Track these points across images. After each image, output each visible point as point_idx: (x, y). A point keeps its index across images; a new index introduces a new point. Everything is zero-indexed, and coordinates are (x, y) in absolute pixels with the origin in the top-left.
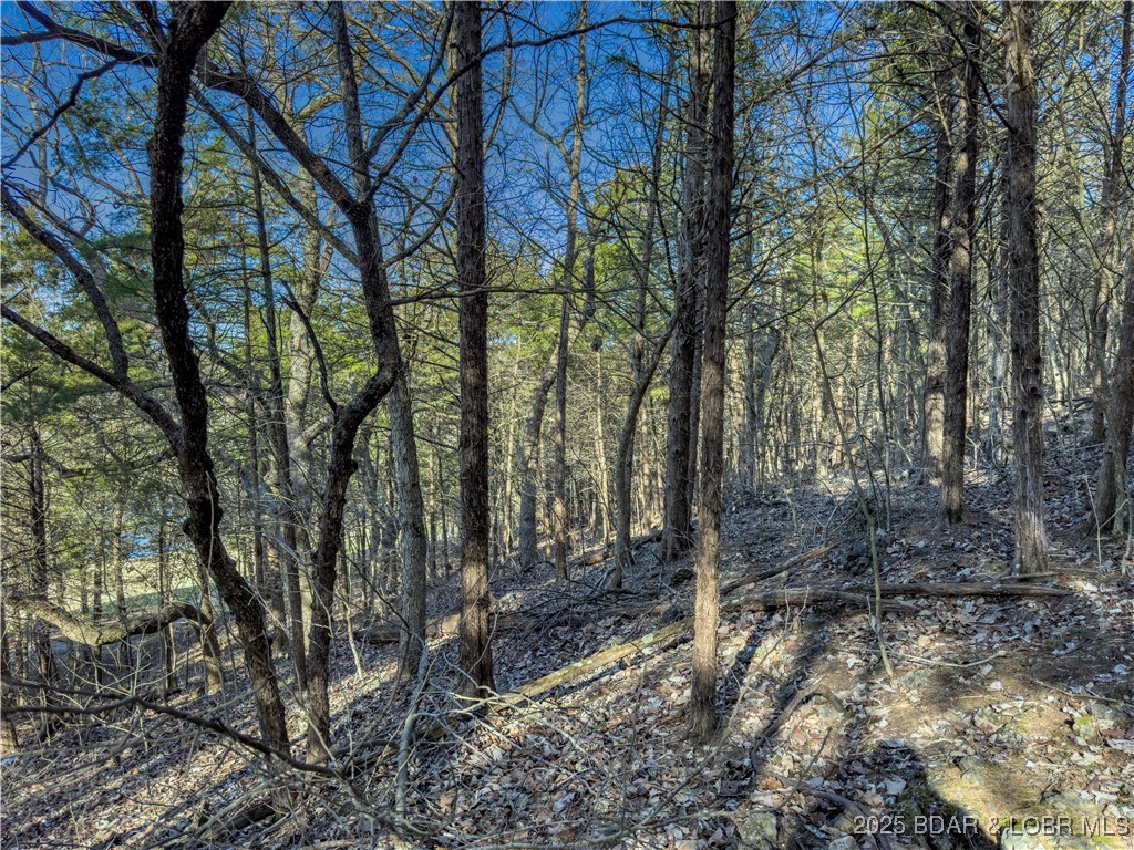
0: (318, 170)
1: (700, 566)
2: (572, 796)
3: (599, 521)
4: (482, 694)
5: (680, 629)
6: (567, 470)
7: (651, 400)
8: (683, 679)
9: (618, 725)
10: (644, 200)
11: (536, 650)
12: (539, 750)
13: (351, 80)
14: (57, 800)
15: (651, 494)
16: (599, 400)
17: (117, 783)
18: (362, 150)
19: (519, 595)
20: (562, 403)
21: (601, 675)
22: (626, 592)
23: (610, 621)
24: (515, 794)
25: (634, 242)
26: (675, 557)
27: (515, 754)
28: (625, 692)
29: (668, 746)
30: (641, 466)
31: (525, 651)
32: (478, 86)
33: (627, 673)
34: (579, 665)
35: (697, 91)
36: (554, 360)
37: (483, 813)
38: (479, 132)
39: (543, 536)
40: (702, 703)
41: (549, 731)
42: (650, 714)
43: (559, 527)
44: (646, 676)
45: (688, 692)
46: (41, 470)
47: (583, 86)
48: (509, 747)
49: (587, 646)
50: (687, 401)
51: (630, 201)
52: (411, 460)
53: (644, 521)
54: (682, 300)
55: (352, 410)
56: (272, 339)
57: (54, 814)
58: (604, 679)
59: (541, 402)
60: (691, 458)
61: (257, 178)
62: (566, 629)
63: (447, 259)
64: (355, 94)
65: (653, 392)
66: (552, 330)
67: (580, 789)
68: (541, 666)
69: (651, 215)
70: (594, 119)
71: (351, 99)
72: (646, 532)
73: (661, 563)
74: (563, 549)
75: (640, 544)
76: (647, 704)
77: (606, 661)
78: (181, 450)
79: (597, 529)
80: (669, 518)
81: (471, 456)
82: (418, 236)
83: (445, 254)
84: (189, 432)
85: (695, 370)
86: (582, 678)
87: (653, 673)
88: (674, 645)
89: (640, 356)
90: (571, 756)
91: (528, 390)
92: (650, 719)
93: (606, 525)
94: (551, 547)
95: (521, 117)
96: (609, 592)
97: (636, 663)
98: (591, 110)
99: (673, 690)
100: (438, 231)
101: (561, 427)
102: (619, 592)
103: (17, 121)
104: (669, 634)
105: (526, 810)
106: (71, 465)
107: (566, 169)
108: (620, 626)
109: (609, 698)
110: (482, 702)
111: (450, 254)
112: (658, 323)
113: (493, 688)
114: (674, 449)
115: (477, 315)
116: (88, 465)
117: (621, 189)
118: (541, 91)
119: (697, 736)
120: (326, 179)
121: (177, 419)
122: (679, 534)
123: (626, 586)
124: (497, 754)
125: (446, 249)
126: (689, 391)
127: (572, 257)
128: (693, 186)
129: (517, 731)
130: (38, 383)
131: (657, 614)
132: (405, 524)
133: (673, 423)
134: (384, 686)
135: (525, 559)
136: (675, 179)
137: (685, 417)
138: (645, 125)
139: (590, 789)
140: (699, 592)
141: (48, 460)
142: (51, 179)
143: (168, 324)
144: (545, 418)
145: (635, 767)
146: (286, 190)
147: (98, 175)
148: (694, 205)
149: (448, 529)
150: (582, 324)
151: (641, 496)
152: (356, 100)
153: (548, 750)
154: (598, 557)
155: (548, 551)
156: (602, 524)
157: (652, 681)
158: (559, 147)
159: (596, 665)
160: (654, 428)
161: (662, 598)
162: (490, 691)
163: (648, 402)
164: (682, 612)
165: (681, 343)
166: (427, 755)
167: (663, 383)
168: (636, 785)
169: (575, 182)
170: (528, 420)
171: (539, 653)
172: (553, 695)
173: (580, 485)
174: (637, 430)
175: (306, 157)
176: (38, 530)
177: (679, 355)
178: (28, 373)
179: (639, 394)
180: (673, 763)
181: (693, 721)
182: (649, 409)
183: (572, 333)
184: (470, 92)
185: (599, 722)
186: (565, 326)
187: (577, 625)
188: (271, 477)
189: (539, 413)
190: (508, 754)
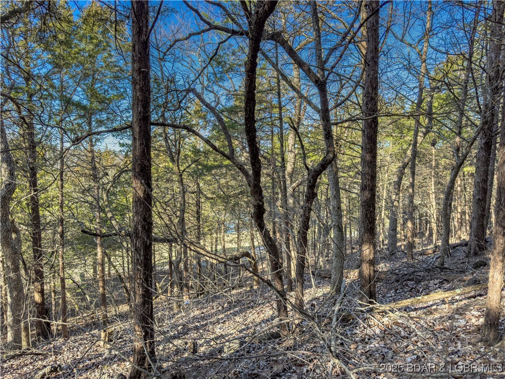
0: (306, 68)
1: (493, 254)
2: (415, 356)
3: (431, 234)
4: (371, 303)
5: (478, 289)
6: (415, 208)
7: (464, 173)
8: (479, 313)
9: (441, 329)
10: (463, 70)
11: (397, 290)
12: (399, 333)
13: (318, 30)
14: (203, 318)
15: (461, 223)
16: (433, 174)
17: (223, 316)
18: (322, 61)
19: (387, 265)
20: (413, 174)
21: (432, 305)
22: (446, 268)
23: (437, 281)
24: (386, 350)
25: (457, 90)
26: (476, 254)
27: (387, 332)
28: (445, 315)
29: (469, 344)
30: (456, 208)
31: (391, 290)
32: (377, 22)
33: (447, 306)
34: (420, 298)
35: (497, 8)
36: (409, 153)
37: (371, 355)
38: (377, 43)
39: (400, 240)
40: (491, 324)
41: (404, 326)
42: (459, 327)
43: (409, 234)
44: (457, 310)
45: (482, 320)
46: (200, 197)
47: (429, 16)
48: (384, 329)
49: (424, 291)
50: (486, 173)
51: (454, 71)
52: (337, 197)
53: (457, 236)
54: (485, 117)
55: (315, 171)
56: (282, 145)
57: (202, 323)
58: (434, 307)
59: (401, 174)
60: (487, 203)
61: (278, 78)
62: (412, 283)
63: (357, 107)
64: (319, 37)
65: (465, 169)
66: (408, 138)
67: (420, 354)
68: (399, 297)
69: (468, 76)
70: (435, 32)
71: (318, 39)
72: (458, 241)
73: (467, 256)
74: (411, 246)
75: (454, 247)
76: (457, 322)
77: (435, 298)
78: (251, 185)
79: (429, 238)
80: (473, 234)
81: (367, 194)
82: (344, 97)
83: (356, 104)
84: (255, 177)
85: (491, 156)
86: (421, 305)
87: (461, 308)
88: (474, 297)
89: (458, 150)
90: (415, 338)
91: (395, 167)
92: (459, 329)
93: (434, 236)
94: (404, 245)
95: (395, 37)
96: (437, 267)
97: (452, 302)
98: (433, 28)
99: (472, 317)
100: (354, 94)
101: (412, 185)
102: (442, 268)
103: (195, 67)
104: (471, 290)
105: (392, 358)
106: (209, 196)
107: (419, 59)
108: (442, 284)
109: (436, 316)
110: (371, 306)
111: (359, 104)
112: (469, 132)
113: (376, 301)
114: (478, 198)
115: (373, 128)
116: (214, 196)
117: (450, 65)
118: (407, 23)
119: (487, 341)
120: (309, 72)
121: (251, 172)
122: (479, 242)
123: (446, 266)
124: (378, 331)
125: (357, 102)
126: (488, 167)
127: (421, 101)
128: (493, 58)
129: (387, 323)
130: (200, 164)
131: (464, 281)
132: (334, 225)
133: (476, 185)
134: (324, 295)
135: (390, 249)
136: (482, 57)
137: (485, 181)
138: (465, 31)
139: (425, 355)
140: (492, 268)
141: (202, 193)
142: (205, 88)
143: (249, 135)
144: (403, 182)
145: (450, 349)
146: (290, 82)
147: (221, 84)
148: (494, 68)
149: (353, 233)
150: (425, 134)
151: (456, 223)
152: (320, 39)
153: (403, 333)
154: (430, 251)
155: (403, 247)
156: (432, 236)
157: (461, 312)
158: (415, 49)
159: (429, 300)
160: (465, 188)
161: (467, 273)
162: (375, 302)
163: (462, 174)
164: (479, 281)
165: (483, 141)
166: (345, 326)
167: (471, 165)
168: (451, 358)
169: (424, 64)
170: (394, 182)
171: (398, 291)
172: (405, 310)
173: (421, 216)
174: (455, 189)
175: (300, 64)
176: (198, 219)
177: (482, 148)
178: (197, 161)
179: (456, 170)
180: (472, 352)
181: (485, 333)
182: (462, 178)
183: (420, 139)
184: (374, 25)
185: (431, 326)
186: (416, 135)
187: (418, 282)
188: (279, 203)
189: (400, 179)
190: (383, 332)
